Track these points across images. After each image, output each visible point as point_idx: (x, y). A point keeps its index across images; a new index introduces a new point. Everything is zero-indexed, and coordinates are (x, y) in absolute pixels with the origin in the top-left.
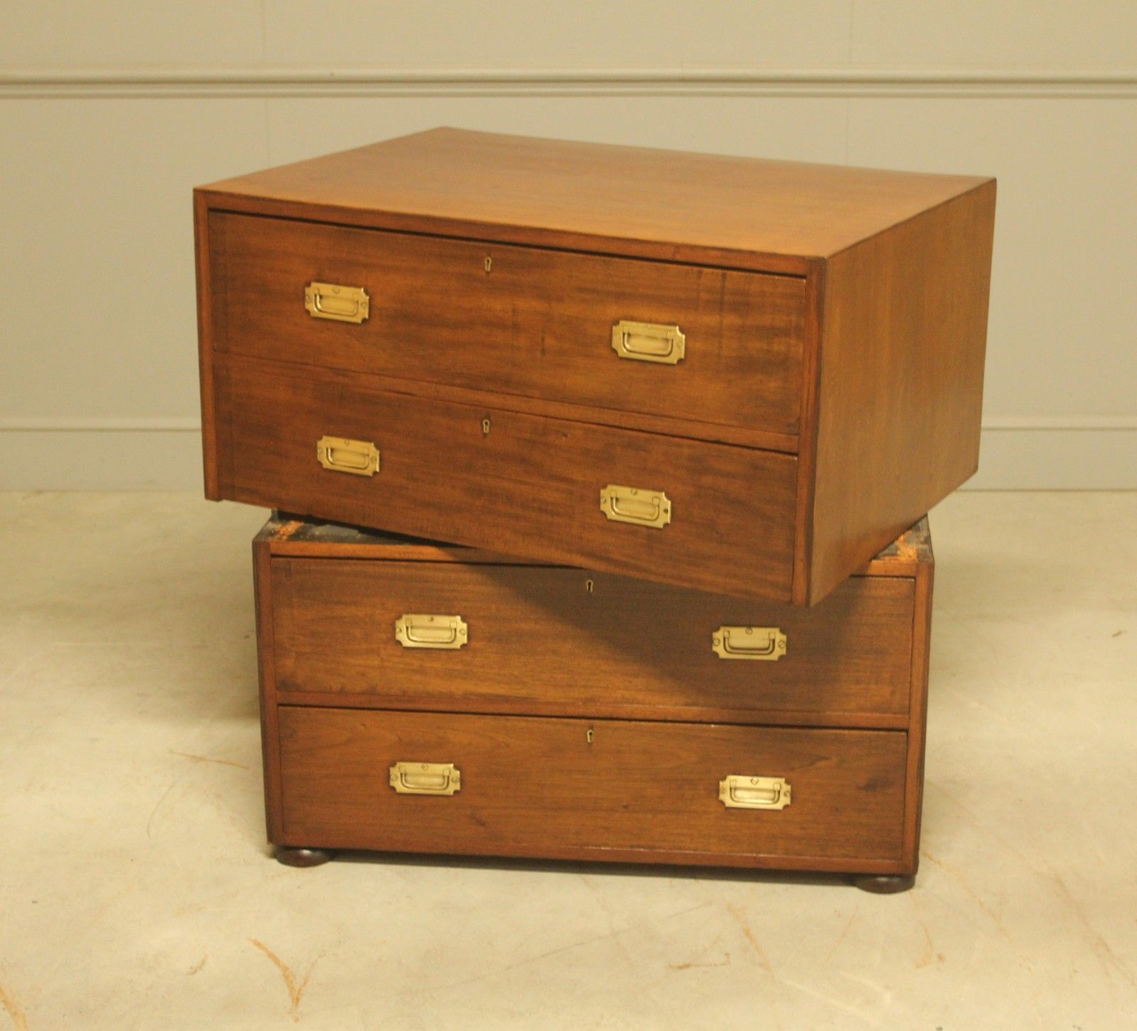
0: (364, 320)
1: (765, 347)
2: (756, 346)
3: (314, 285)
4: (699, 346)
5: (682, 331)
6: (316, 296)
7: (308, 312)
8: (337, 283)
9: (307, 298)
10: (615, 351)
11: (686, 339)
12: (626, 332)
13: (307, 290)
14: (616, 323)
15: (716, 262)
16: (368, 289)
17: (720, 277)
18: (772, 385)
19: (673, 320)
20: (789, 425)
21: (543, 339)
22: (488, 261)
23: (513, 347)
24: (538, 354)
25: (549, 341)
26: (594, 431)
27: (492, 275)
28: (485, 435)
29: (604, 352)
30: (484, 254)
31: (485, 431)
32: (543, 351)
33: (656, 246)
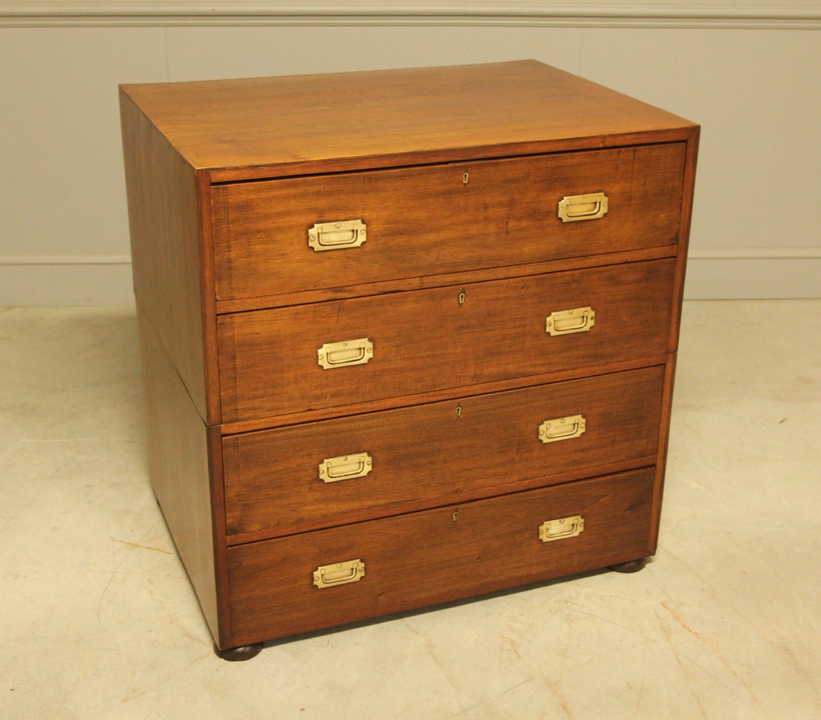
0: (363, 243)
3: (316, 225)
4: (616, 201)
5: (606, 195)
6: (319, 233)
7: (311, 248)
8: (338, 220)
9: (310, 238)
10: (560, 219)
11: (609, 201)
12: (568, 204)
13: (311, 231)
14: (561, 199)
15: (631, 143)
16: (366, 218)
17: (632, 153)
18: (662, 216)
19: (599, 188)
20: (671, 239)
21: (507, 223)
22: (466, 176)
23: (484, 234)
24: (504, 234)
25: (511, 224)
26: (543, 279)
27: (468, 186)
28: (461, 304)
29: (551, 221)
30: (463, 171)
31: (461, 302)
32: (507, 232)
33: (591, 140)
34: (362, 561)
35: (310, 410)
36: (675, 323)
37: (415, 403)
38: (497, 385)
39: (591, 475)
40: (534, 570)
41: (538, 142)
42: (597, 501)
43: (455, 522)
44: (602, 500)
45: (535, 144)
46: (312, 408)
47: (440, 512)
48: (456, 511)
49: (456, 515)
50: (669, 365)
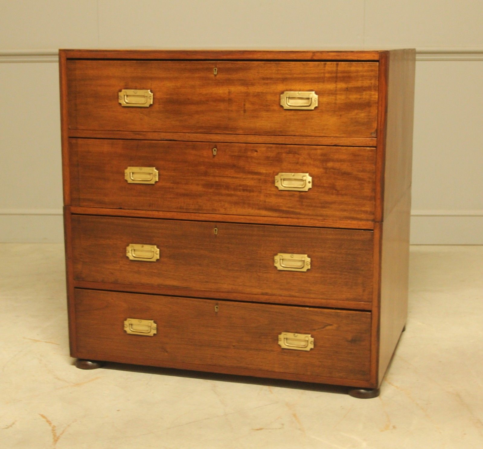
0: (151, 105)
1: (359, 97)
2: (354, 97)
3: (123, 90)
4: (325, 99)
5: (316, 93)
6: (124, 95)
7: (120, 104)
8: (136, 88)
9: (120, 97)
10: (282, 107)
11: (319, 98)
12: (288, 96)
13: (120, 94)
14: (282, 93)
15: (334, 58)
16: (152, 90)
17: (335, 66)
18: (362, 115)
19: (312, 88)
20: (371, 134)
21: (244, 105)
22: (215, 69)
23: (229, 110)
24: (242, 112)
25: (248, 106)
26: (271, 147)
27: (217, 76)
28: (214, 156)
29: (276, 108)
30: (214, 67)
31: (214, 154)
32: (245, 111)
33: (302, 53)
34: (155, 322)
35: (121, 208)
36: (379, 199)
37: (186, 219)
38: (241, 218)
39: (317, 305)
40: (277, 369)
41: (264, 52)
42: (323, 328)
43: (217, 312)
44: (329, 327)
45: (262, 53)
46: (122, 207)
47: (206, 302)
48: (217, 304)
49: (217, 307)
50: (377, 232)
